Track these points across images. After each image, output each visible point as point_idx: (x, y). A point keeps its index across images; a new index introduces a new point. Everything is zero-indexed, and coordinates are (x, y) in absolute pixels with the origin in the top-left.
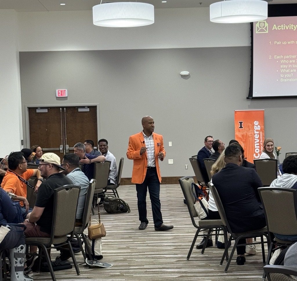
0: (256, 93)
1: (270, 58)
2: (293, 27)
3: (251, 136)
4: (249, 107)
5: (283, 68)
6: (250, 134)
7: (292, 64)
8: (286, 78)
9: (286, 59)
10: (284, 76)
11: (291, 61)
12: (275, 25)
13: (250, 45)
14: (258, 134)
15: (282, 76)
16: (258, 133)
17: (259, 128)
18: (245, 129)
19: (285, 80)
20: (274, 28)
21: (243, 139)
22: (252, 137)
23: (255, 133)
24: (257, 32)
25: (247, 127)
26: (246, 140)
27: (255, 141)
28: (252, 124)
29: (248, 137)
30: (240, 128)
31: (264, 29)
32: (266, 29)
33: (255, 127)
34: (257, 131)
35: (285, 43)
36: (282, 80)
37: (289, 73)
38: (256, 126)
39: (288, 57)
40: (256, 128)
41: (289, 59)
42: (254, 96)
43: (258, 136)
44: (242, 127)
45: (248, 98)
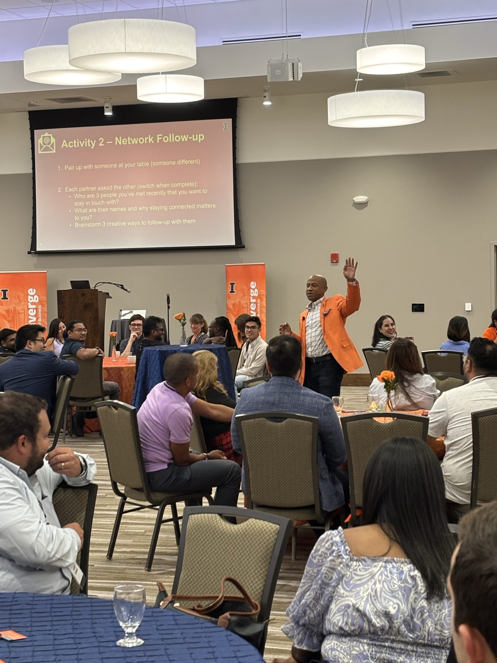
0: (41, 244)
1: (59, 191)
2: (90, 143)
3: (23, 311)
5: (79, 207)
6: (21, 308)
7: (90, 200)
8: (82, 222)
9: (82, 193)
10: (80, 219)
11: (89, 196)
12: (64, 141)
13: (31, 171)
14: (34, 309)
15: (76, 218)
16: (34, 306)
17: (36, 299)
18: (11, 301)
19: (82, 225)
20: (63, 145)
21: (8, 316)
22: (24, 313)
23: (29, 307)
24: (40, 152)
25: (16, 297)
26: (13, 317)
27: (30, 319)
28: (24, 294)
29: (17, 312)
30: (2, 299)
31: (49, 146)
32: (52, 146)
33: (29, 297)
34: (33, 304)
35: (79, 168)
36: (77, 225)
37: (87, 214)
38: (31, 296)
39: (84, 189)
40: (31, 299)
41: (87, 193)
42: (38, 249)
43: (34, 312)
44: (7, 299)
45: (29, 253)
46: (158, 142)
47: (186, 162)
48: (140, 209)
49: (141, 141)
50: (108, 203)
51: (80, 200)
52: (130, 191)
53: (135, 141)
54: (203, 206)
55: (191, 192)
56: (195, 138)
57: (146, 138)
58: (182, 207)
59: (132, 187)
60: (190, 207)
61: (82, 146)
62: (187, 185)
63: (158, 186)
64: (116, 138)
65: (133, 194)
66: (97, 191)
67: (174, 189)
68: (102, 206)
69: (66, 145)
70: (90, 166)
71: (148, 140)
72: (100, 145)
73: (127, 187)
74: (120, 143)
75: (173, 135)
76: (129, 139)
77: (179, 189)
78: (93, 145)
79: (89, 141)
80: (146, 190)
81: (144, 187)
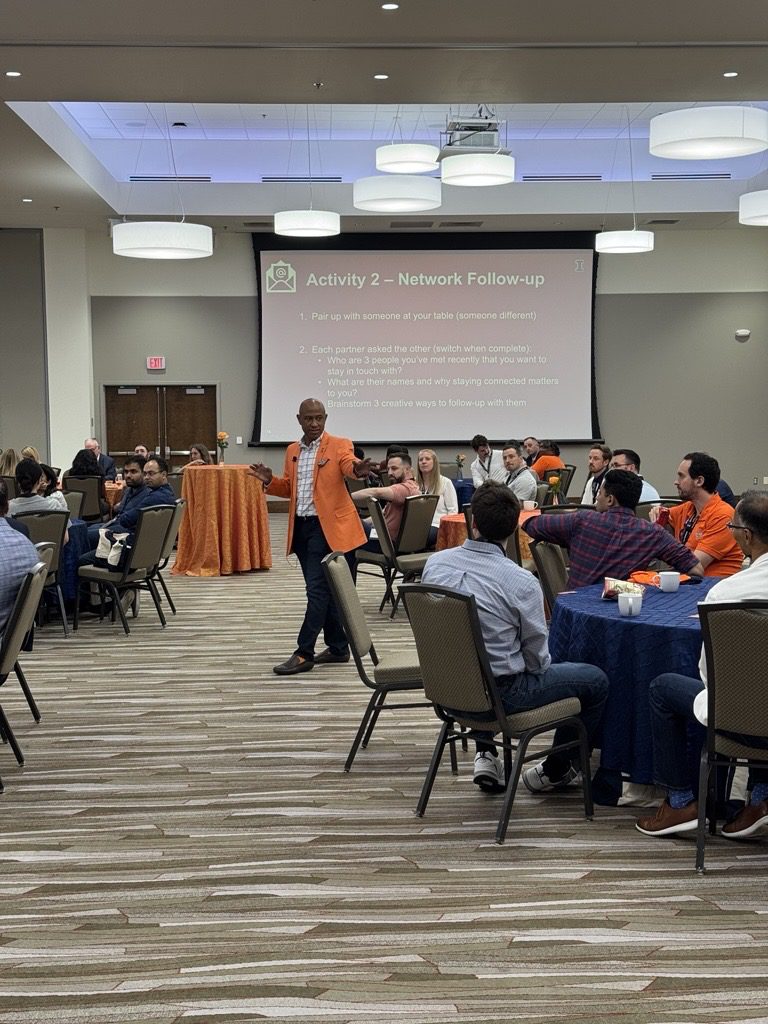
46: (469, 283)
47: (514, 316)
48: (437, 382)
49: (442, 280)
50: (384, 372)
51: (338, 366)
52: (422, 355)
53: (431, 280)
54: (539, 382)
55: (520, 360)
56: (530, 281)
57: (449, 278)
58: (505, 382)
59: (424, 349)
60: (518, 381)
61: (342, 284)
62: (515, 349)
63: (467, 349)
64: (401, 275)
65: (425, 360)
66: (365, 353)
67: (493, 355)
68: (374, 377)
69: (315, 281)
70: (355, 316)
71: (452, 280)
72: (373, 284)
73: (416, 349)
74: (407, 283)
75: (494, 274)
76: (421, 277)
77: (501, 354)
78: (361, 284)
79: (354, 277)
80: (449, 355)
81: (444, 349)
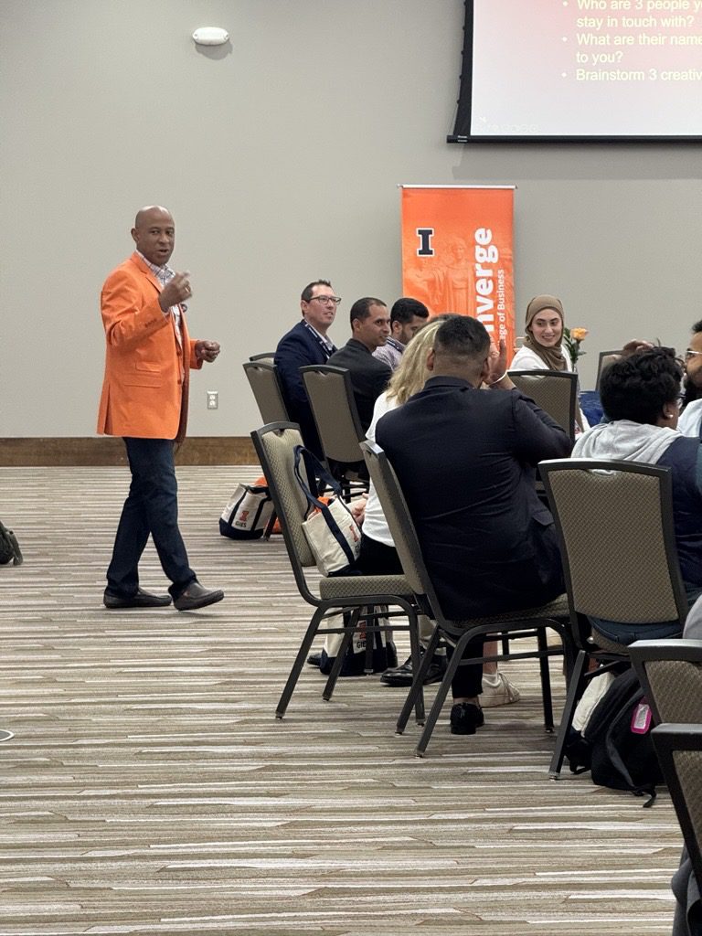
0: (484, 119)
4: (458, 175)
5: (587, 31)
8: (595, 69)
10: (591, 60)
14: (489, 278)
15: (581, 58)
16: (489, 273)
17: (492, 255)
18: (439, 258)
19: (595, 76)
21: (433, 296)
27: (479, 304)
29: (451, 286)
30: (420, 252)
33: (479, 250)
34: (485, 266)
36: (581, 75)
37: (610, 49)
38: (481, 246)
40: (481, 255)
42: (475, 131)
43: (488, 285)
44: (431, 253)
45: (451, 140)
